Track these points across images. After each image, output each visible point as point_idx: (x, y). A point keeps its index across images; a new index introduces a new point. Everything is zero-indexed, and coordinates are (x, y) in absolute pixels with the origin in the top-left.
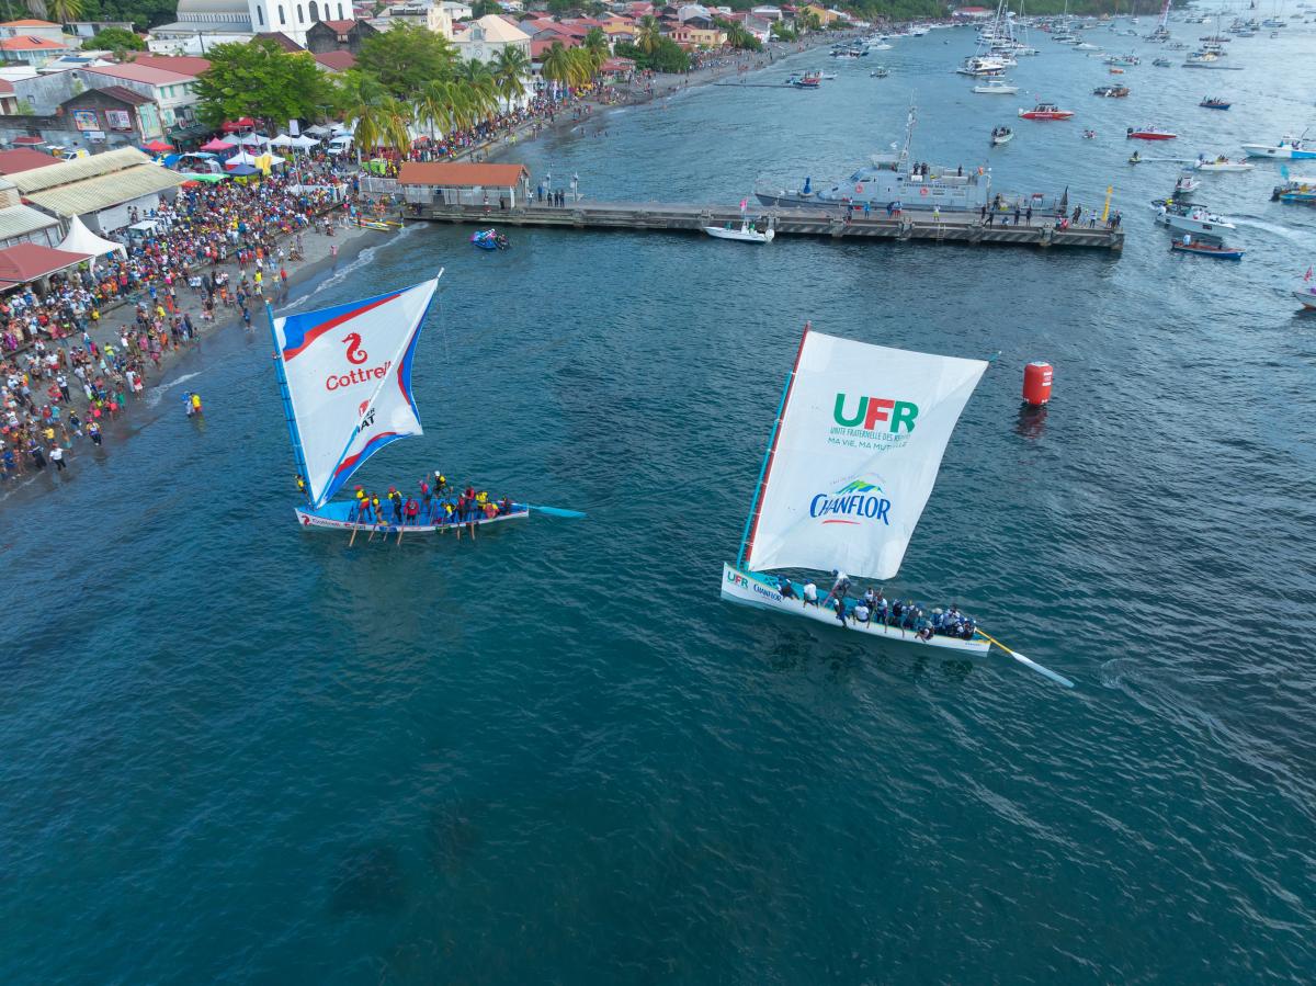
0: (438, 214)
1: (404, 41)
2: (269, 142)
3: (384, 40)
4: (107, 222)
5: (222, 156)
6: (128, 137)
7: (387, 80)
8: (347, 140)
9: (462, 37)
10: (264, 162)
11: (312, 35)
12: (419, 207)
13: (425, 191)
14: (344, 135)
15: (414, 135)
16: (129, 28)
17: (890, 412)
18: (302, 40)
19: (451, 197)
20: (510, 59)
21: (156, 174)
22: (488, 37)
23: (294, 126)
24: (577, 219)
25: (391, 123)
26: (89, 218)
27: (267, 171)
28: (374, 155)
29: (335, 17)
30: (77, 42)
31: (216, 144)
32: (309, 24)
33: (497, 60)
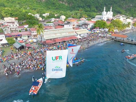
0: (115, 40)
1: (117, 21)
2: (99, 30)
3: (115, 21)
4: (81, 35)
5: (94, 31)
6: (86, 28)
7: (114, 25)
8: (107, 31)
9: (124, 21)
10: (98, 32)
11: (107, 20)
12: (113, 38)
13: (114, 37)
14: (107, 30)
15: (115, 31)
16: (90, 19)
17: (59, 57)
18: (106, 20)
19: (117, 38)
20: (129, 23)
21: (88, 31)
22: (127, 21)
23: (102, 28)
24: (133, 43)
25: (113, 29)
26: (80, 35)
27: (98, 33)
28: (110, 32)
29: (110, 18)
30: (86, 19)
31: (94, 29)
32: (107, 19)
33: (127, 24)
